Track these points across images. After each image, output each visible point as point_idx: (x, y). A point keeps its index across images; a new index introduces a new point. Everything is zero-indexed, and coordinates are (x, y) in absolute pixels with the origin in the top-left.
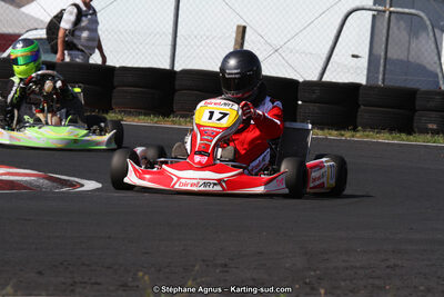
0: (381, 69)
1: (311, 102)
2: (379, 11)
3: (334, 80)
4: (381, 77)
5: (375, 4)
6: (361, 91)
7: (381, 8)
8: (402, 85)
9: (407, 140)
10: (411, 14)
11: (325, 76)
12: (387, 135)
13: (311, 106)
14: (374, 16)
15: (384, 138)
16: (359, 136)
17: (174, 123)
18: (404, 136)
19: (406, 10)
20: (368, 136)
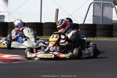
0: (101, 19)
1: (83, 30)
2: (95, 3)
3: (88, 23)
4: (101, 21)
5: (94, 1)
6: (97, 26)
7: (100, 2)
8: (106, 23)
9: (113, 39)
10: (109, 3)
11: (85, 22)
12: (107, 38)
13: (83, 31)
14: (94, 4)
15: (106, 39)
16: (99, 39)
17: (44, 38)
18: (112, 38)
19: (108, 2)
20: (101, 39)
